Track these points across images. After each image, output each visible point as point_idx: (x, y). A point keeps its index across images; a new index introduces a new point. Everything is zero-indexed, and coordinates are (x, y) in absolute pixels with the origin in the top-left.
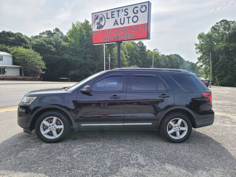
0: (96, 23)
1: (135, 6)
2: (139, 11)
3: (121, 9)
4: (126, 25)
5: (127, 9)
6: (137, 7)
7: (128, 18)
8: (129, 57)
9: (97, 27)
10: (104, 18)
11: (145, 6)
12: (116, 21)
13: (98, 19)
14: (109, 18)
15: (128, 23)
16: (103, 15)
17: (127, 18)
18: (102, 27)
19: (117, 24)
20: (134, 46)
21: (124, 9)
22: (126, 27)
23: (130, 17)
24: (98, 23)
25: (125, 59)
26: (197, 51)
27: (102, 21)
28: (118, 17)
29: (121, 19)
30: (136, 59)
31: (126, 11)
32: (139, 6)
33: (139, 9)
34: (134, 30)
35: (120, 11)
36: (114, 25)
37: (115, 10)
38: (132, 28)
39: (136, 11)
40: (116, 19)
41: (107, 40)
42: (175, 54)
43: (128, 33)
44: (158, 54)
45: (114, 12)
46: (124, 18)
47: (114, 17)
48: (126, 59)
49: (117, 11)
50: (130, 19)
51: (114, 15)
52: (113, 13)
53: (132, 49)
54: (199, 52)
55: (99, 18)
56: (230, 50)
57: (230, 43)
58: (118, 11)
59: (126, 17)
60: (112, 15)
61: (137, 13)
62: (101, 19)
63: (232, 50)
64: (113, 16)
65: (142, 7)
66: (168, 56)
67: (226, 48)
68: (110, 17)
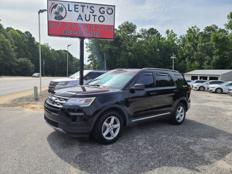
0: (53, 12)
1: (102, 6)
2: (106, 12)
3: (86, 5)
4: (91, 22)
5: (93, 7)
6: (104, 8)
7: (95, 16)
8: (16, 47)
9: (56, 17)
10: (64, 9)
11: (111, 9)
12: (80, 15)
13: (57, 9)
14: (71, 11)
15: (94, 21)
16: (63, 5)
17: (93, 15)
18: (62, 18)
19: (81, 19)
20: (21, 35)
21: (90, 6)
22: (91, 24)
23: (96, 16)
24: (57, 13)
25: (11, 49)
26: (87, 50)
27: (62, 12)
28: (83, 12)
29: (86, 15)
30: (25, 50)
31: (92, 8)
32: (106, 8)
33: (105, 10)
34: (100, 29)
35: (85, 6)
36: (77, 20)
37: (80, 5)
38: (98, 27)
39: (103, 11)
40: (80, 14)
41: (69, 33)
42: (64, 50)
43: (94, 31)
44: (48, 48)
45: (78, 5)
46: (90, 15)
47: (78, 11)
48: (13, 49)
49: (81, 6)
50: (97, 18)
51: (77, 8)
52: (76, 7)
53: (19, 38)
54: (89, 50)
55: (58, 7)
56: (113, 52)
57: (113, 46)
58: (83, 6)
59: (91, 14)
60: (75, 8)
61: (104, 13)
62: (61, 9)
63: (114, 52)
64: (76, 10)
65: (109, 9)
66: (58, 51)
67: (110, 50)
68: (73, 10)
